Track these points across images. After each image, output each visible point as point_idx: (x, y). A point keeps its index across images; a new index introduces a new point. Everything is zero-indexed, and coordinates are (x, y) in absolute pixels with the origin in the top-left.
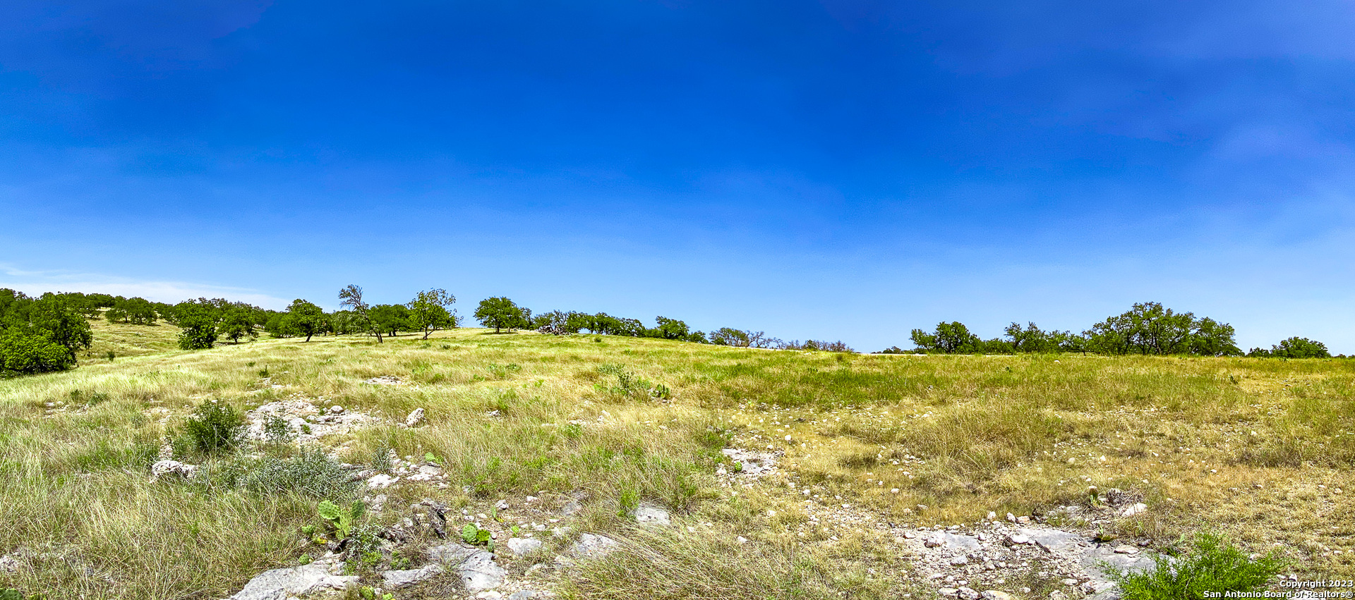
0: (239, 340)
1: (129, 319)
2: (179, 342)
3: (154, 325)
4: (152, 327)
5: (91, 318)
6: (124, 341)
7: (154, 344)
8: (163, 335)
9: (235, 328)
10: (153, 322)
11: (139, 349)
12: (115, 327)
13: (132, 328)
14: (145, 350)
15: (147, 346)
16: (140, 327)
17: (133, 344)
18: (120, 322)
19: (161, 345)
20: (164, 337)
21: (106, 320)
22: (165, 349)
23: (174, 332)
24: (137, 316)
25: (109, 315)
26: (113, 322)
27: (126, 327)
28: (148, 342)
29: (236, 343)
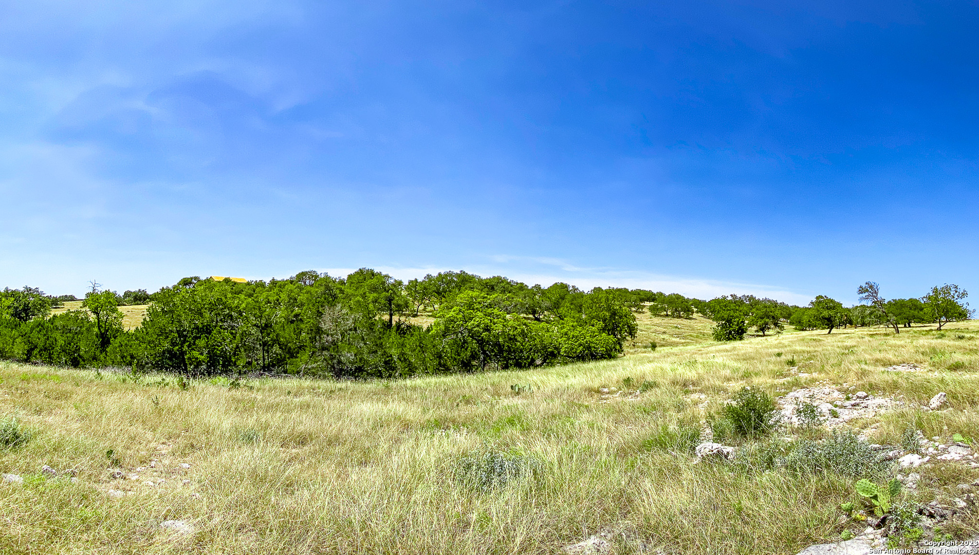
0: (766, 333)
1: (669, 313)
2: (713, 334)
3: (691, 319)
4: (689, 321)
5: (636, 312)
6: (664, 333)
7: (691, 335)
8: (699, 328)
9: (763, 322)
10: (691, 316)
11: (677, 340)
12: (657, 320)
13: (671, 321)
14: (683, 341)
15: (684, 338)
16: (679, 321)
17: (672, 336)
18: (661, 316)
19: (697, 337)
20: (699, 330)
21: (649, 314)
22: (700, 340)
23: (709, 325)
24: (676, 310)
25: (652, 309)
26: (656, 315)
27: (666, 320)
28: (686, 334)
29: (764, 335)
